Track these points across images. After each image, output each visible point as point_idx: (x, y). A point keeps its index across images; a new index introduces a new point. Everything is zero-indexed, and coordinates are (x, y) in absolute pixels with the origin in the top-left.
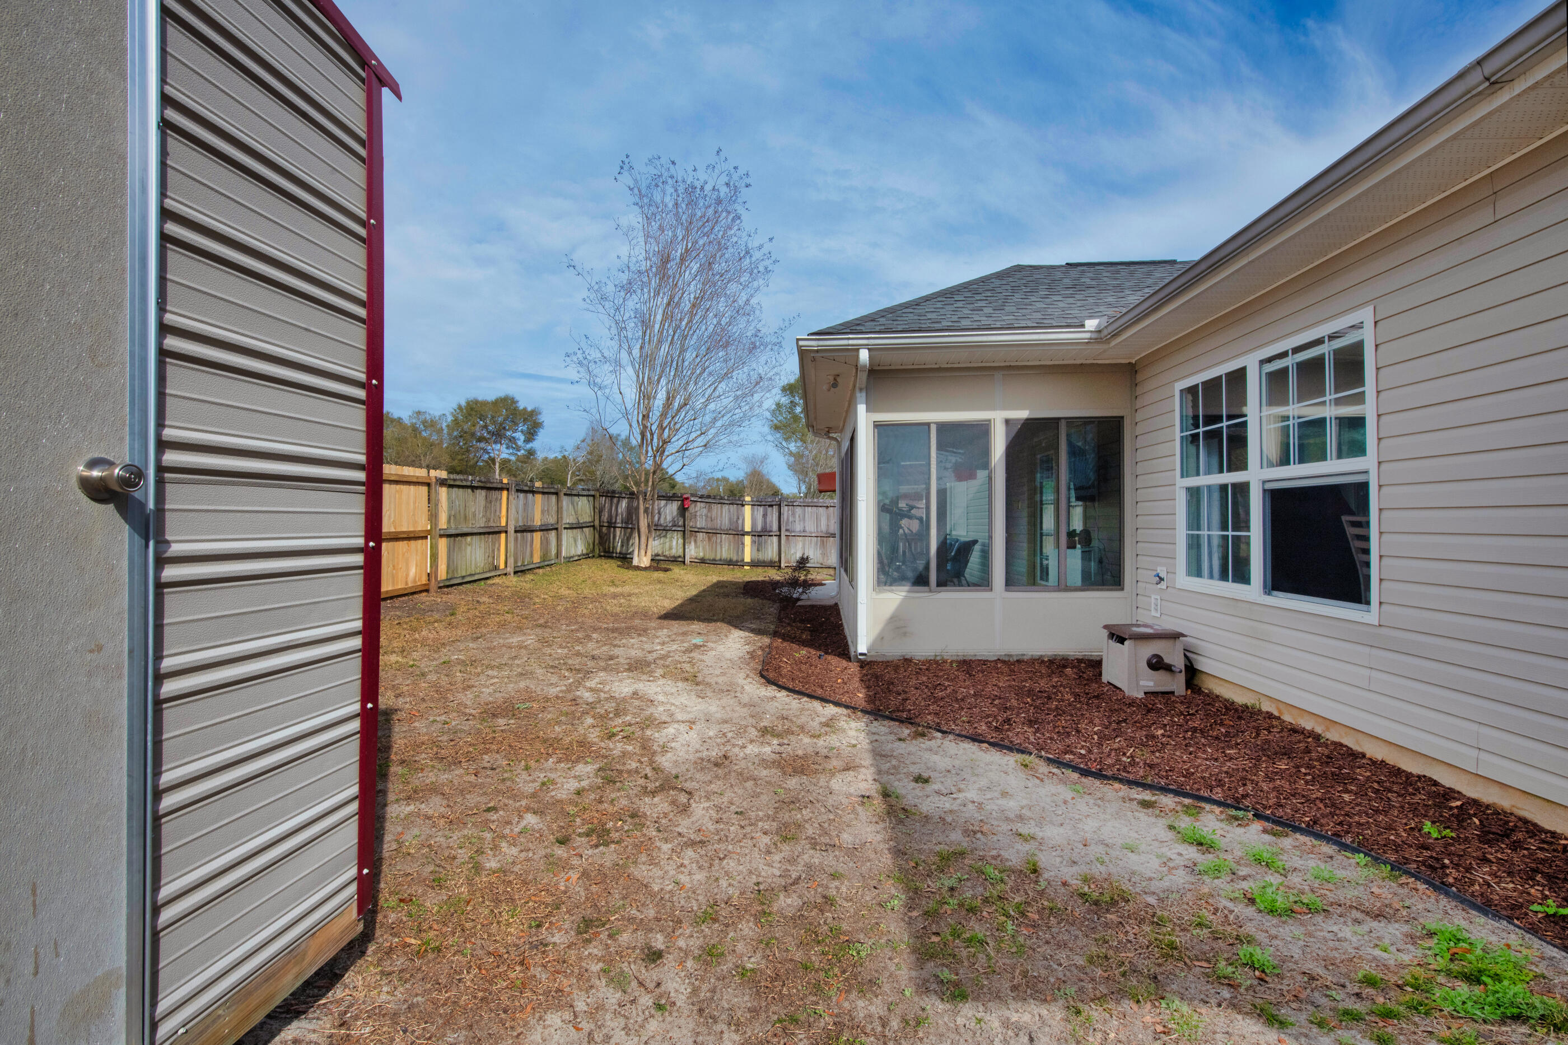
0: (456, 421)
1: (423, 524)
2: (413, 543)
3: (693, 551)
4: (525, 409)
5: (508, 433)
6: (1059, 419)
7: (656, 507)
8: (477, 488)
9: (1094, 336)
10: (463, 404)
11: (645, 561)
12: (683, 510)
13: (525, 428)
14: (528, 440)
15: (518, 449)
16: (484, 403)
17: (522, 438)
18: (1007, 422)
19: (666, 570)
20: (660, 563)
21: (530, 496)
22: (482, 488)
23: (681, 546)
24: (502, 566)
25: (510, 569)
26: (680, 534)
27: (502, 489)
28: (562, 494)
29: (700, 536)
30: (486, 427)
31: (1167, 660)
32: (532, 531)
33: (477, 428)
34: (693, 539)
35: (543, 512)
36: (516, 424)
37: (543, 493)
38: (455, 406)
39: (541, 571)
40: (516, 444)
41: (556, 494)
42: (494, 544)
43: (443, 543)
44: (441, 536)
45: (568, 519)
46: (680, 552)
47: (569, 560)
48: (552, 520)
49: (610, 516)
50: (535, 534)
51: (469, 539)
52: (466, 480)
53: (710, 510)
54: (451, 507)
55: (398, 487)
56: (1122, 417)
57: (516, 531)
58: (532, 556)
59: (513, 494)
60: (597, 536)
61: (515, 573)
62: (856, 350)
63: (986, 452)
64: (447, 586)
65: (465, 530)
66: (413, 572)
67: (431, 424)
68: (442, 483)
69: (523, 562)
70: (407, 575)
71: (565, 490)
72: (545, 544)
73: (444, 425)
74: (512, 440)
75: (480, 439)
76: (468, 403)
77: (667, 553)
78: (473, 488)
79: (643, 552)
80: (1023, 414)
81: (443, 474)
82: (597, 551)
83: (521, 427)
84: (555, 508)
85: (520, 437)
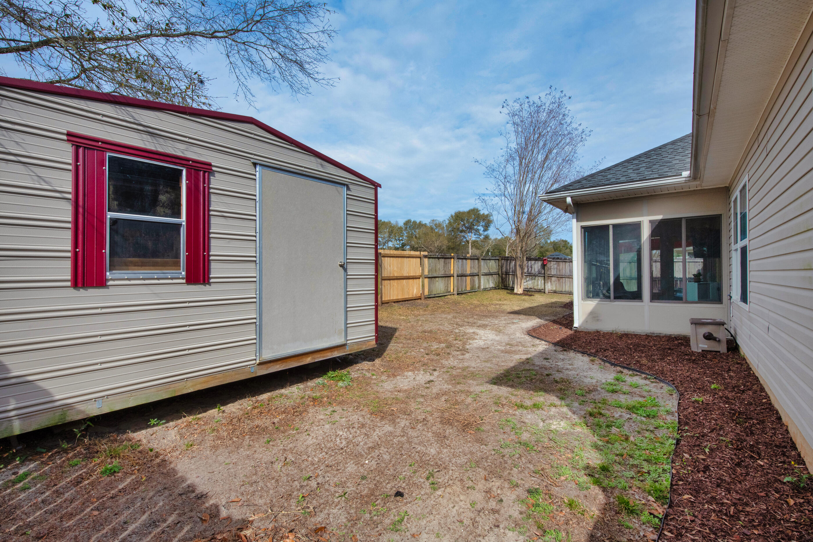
0: (450, 223)
1: (418, 272)
2: (415, 280)
3: (549, 287)
4: (483, 214)
5: (475, 227)
6: (681, 218)
7: (530, 265)
8: (440, 258)
9: (687, 179)
10: (453, 214)
11: (520, 291)
12: (544, 266)
13: (484, 224)
14: (485, 230)
15: (480, 235)
16: (463, 213)
17: (482, 229)
18: (651, 222)
19: (531, 295)
20: (528, 292)
21: (464, 261)
22: (442, 258)
23: (543, 284)
24: (452, 291)
25: (455, 292)
26: (542, 278)
27: (451, 258)
28: (480, 259)
29: (553, 279)
30: (464, 225)
31: (715, 335)
32: (466, 276)
33: (460, 226)
34: (549, 280)
35: (471, 268)
36: (479, 222)
37: (471, 259)
38: (450, 216)
39: (469, 294)
40: (479, 232)
41: (478, 259)
42: (448, 281)
43: (426, 281)
44: (425, 278)
45: (484, 270)
46: (543, 287)
47: (485, 289)
48: (476, 271)
49: (507, 269)
50: (467, 277)
51: (437, 279)
52: (436, 255)
53: (558, 265)
54: (429, 267)
55: (409, 259)
56: (721, 215)
57: (458, 276)
58: (466, 287)
59: (456, 260)
60: (500, 279)
61: (458, 294)
62: (565, 198)
63: (639, 237)
64: (428, 298)
65: (435, 275)
66: (415, 291)
67: (439, 225)
68: (425, 257)
69: (462, 289)
70: (413, 292)
71: (482, 257)
72: (472, 283)
73: (445, 225)
74: (477, 230)
75: (462, 231)
76: (456, 213)
77: (536, 288)
78: (438, 258)
79: (519, 286)
80: (660, 217)
81: (426, 253)
82: (500, 286)
83: (482, 223)
84: (477, 266)
85: (481, 228)
